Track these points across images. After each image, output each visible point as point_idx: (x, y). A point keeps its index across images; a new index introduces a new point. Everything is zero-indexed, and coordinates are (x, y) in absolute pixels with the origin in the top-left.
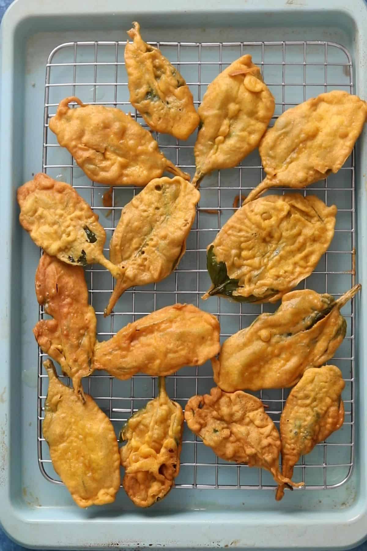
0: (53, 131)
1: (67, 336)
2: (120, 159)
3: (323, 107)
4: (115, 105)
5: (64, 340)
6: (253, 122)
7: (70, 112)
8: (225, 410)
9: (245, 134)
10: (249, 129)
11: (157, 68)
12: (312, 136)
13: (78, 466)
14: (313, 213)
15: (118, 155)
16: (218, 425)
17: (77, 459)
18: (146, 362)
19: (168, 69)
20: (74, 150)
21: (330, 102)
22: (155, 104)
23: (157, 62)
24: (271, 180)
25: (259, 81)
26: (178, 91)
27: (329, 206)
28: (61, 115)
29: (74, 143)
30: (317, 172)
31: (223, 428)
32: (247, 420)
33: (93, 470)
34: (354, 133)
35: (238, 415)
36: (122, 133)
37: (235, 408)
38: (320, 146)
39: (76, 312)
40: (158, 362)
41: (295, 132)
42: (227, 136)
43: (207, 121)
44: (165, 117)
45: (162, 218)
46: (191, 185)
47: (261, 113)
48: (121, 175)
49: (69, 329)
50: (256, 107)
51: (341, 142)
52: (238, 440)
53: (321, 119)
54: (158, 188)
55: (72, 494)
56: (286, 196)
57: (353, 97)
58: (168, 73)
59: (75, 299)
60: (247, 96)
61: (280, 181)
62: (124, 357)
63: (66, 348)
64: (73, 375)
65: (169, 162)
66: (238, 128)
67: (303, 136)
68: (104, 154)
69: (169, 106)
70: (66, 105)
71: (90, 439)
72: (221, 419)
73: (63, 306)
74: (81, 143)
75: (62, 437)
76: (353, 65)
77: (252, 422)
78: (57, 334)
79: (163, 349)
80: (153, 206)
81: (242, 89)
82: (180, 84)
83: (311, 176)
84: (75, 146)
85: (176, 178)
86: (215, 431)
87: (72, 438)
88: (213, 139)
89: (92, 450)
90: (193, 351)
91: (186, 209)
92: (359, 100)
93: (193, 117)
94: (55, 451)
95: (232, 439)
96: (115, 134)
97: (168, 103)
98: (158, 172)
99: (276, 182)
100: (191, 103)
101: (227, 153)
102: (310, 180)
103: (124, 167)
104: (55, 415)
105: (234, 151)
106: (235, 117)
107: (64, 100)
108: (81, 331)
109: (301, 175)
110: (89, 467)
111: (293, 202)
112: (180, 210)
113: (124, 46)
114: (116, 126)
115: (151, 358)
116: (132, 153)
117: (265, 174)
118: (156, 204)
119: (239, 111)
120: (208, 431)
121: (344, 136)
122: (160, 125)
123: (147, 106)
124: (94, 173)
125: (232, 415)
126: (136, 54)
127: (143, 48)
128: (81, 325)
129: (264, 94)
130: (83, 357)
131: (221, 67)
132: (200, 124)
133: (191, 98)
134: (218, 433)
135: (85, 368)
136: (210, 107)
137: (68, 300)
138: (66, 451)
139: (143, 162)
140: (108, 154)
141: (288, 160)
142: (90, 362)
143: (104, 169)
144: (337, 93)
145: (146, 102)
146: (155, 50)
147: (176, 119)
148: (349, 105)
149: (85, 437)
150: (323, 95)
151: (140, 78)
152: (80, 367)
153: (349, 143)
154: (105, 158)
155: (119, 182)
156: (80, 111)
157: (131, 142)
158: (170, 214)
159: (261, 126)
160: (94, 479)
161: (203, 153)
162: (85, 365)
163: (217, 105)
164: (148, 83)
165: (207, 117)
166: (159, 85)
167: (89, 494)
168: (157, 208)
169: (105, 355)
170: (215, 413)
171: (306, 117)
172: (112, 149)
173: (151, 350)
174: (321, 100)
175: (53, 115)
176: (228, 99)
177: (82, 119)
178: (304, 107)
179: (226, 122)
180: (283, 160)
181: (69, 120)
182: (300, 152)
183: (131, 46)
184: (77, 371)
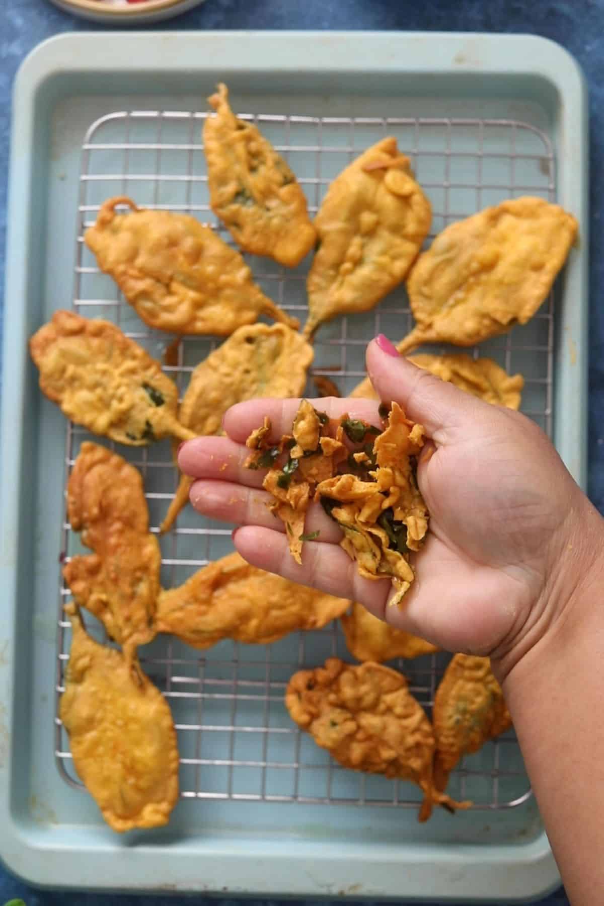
0: (91, 249)
1: (115, 581)
2: (192, 294)
3: (507, 221)
4: (188, 211)
5: (111, 587)
6: (398, 241)
7: (118, 220)
8: (348, 692)
9: (385, 259)
10: (392, 252)
11: (254, 155)
12: (488, 266)
13: (114, 768)
14: (485, 385)
15: (191, 287)
16: (337, 715)
17: (113, 757)
18: (238, 623)
19: (270, 158)
20: (123, 279)
21: (518, 215)
22: (248, 210)
23: (253, 146)
24: (424, 331)
25: (407, 179)
26: (284, 191)
27: (512, 374)
28: (104, 224)
29: (121, 268)
30: (495, 321)
31: (345, 720)
32: (382, 707)
33: (138, 775)
34: (553, 263)
35: (369, 700)
36: (197, 254)
37: (364, 688)
38: (500, 283)
39: (130, 544)
40: (254, 623)
41: (464, 258)
42: (358, 262)
43: (327, 240)
44: (265, 231)
45: (254, 387)
46: (300, 338)
47: (411, 227)
48: (193, 319)
49: (118, 570)
50: (403, 218)
51: (533, 276)
52: (369, 738)
53: (503, 239)
54: (249, 340)
55: (103, 809)
56: (445, 357)
57: (554, 208)
58: (270, 163)
59: (129, 523)
60: (388, 202)
61: (438, 334)
62: (203, 614)
63: (114, 600)
64: (124, 640)
65: (267, 301)
66: (375, 250)
67: (475, 265)
68: (168, 286)
69: (270, 214)
70: (111, 208)
71: (133, 727)
72: (342, 705)
73: (110, 535)
74: (133, 267)
75: (90, 723)
76: (555, 159)
77: (389, 710)
78: (101, 577)
79: (264, 603)
80: (241, 368)
81: (382, 190)
82: (288, 181)
83: (486, 327)
84: (124, 273)
85: (278, 326)
86: (334, 724)
87: (106, 725)
88: (337, 266)
89: (138, 743)
90: (310, 607)
91: (291, 375)
92: (562, 213)
93: (305, 233)
94: (79, 743)
95: (360, 736)
96: (187, 255)
97: (268, 209)
98: (250, 315)
99: (431, 335)
100: (303, 211)
101: (356, 288)
102: (484, 332)
103: (198, 305)
104: (81, 688)
105: (369, 285)
106: (371, 233)
107: (108, 201)
108: (138, 574)
109: (470, 325)
110: (131, 769)
111: (457, 367)
112: (282, 375)
113: (202, 121)
114: (188, 243)
115: (244, 617)
116: (211, 285)
117: (415, 323)
118: (246, 366)
119: (378, 224)
120: (322, 725)
121: (538, 268)
122: (256, 243)
123: (236, 214)
124: (153, 314)
125: (359, 699)
126: (221, 132)
127: (232, 124)
128: (137, 563)
129: (416, 198)
130: (140, 614)
131: (351, 156)
132: (317, 243)
133: (304, 203)
134: (338, 728)
135: (142, 632)
136: (332, 217)
137: (117, 526)
138: (96, 743)
139: (229, 300)
140: (175, 286)
141: (451, 302)
142: (151, 621)
143: (168, 309)
144: (530, 200)
145: (234, 207)
146: (250, 128)
147: (280, 234)
148: (547, 221)
149: (126, 724)
150: (509, 203)
151: (225, 171)
152: (135, 629)
153: (545, 278)
154: (169, 292)
155: (190, 329)
156: (133, 219)
157: (210, 269)
158: (267, 381)
159: (410, 248)
160: (137, 789)
161: (320, 289)
162: (142, 626)
163: (344, 214)
164: (239, 179)
165: (327, 233)
166: (255, 182)
167: (130, 811)
168: (247, 372)
169: (174, 610)
170: (332, 697)
171: (480, 236)
172: (181, 278)
173: (243, 604)
174: (505, 211)
175: (91, 224)
176: (361, 204)
177: (137, 232)
178: (478, 220)
179: (357, 241)
180: (442, 301)
181: (115, 231)
182: (469, 290)
183: (214, 119)
184: (130, 635)
